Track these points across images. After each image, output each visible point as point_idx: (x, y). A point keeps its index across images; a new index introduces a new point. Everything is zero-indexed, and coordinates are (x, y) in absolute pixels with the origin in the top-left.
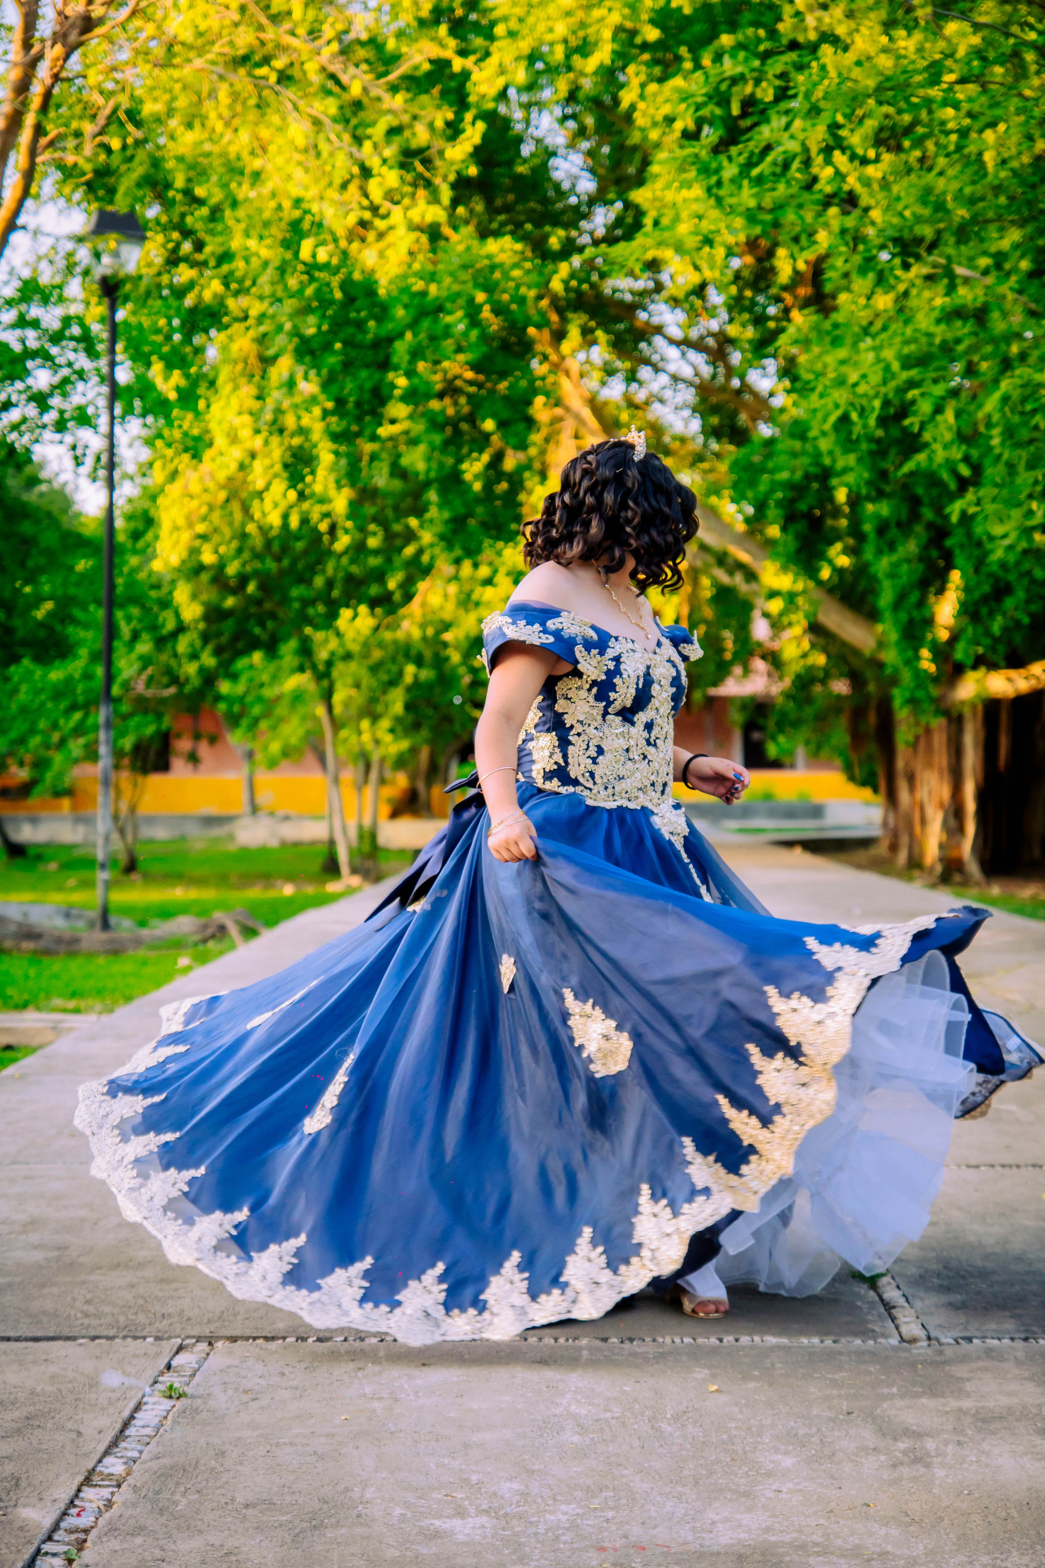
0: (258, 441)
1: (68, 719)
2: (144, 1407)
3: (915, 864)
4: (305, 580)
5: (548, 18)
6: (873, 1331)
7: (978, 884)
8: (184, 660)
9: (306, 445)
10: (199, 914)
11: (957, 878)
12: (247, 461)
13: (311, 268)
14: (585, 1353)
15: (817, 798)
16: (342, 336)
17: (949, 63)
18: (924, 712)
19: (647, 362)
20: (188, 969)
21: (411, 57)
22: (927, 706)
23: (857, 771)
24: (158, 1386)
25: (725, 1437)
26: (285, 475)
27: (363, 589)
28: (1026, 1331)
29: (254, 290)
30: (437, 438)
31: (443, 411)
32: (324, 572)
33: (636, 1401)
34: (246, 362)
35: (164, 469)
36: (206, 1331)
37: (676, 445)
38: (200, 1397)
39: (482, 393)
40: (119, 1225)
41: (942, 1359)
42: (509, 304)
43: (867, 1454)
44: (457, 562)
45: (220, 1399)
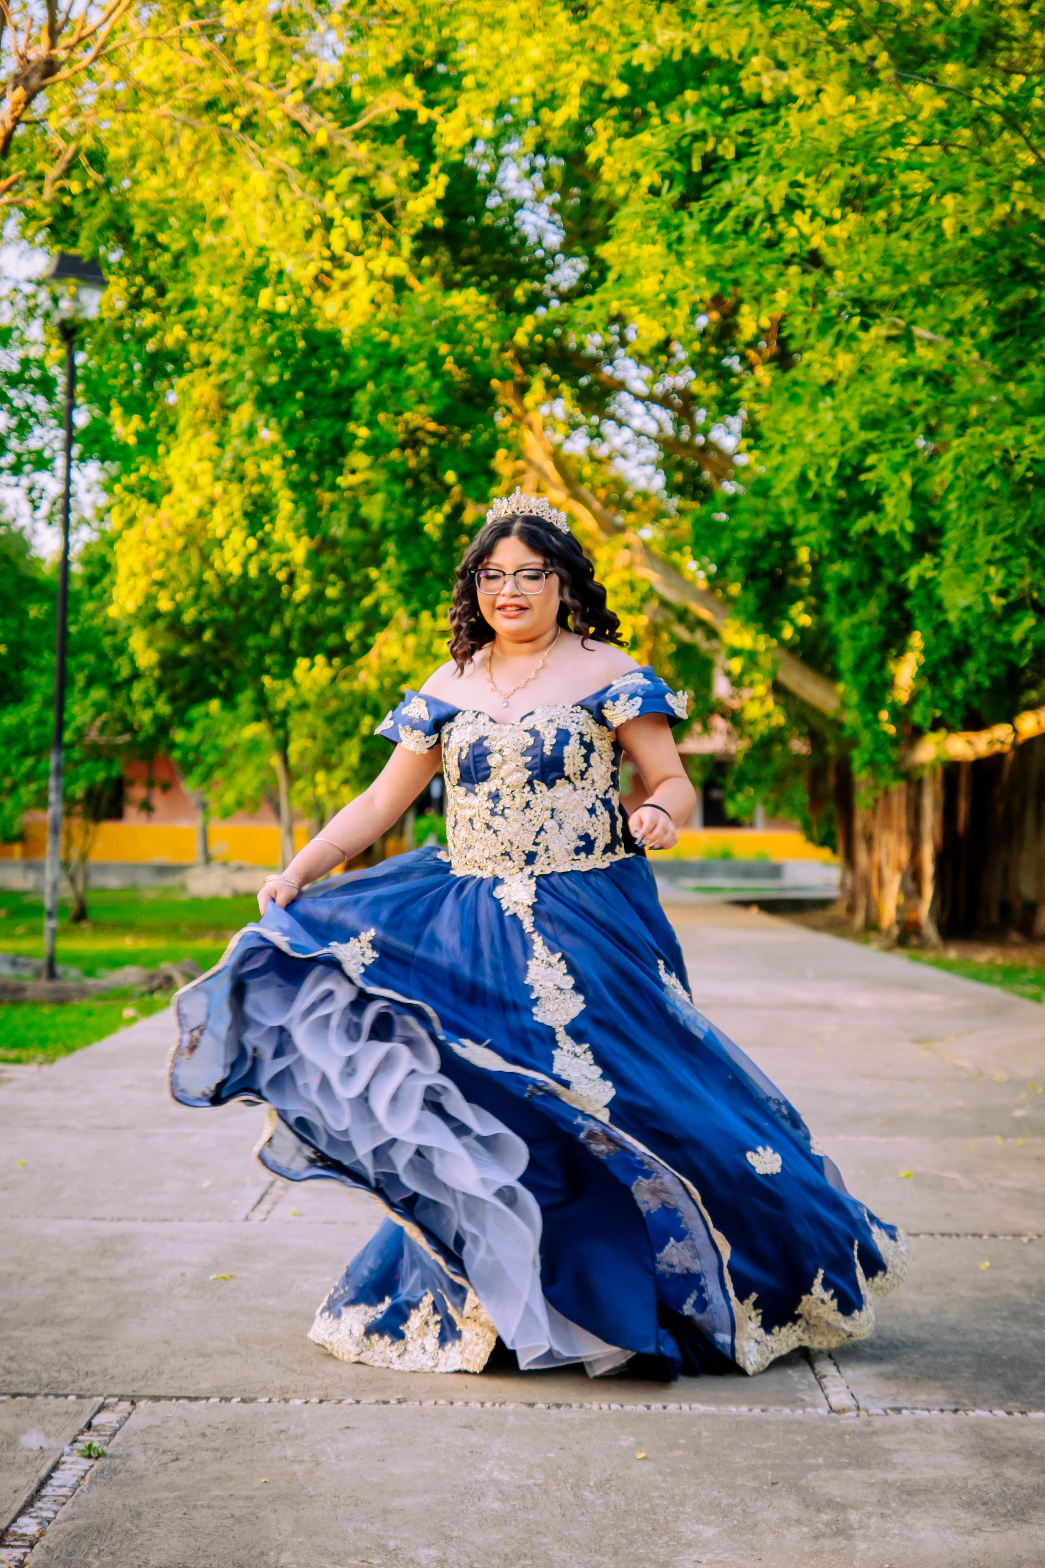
0: (218, 488)
1: (20, 764)
2: (62, 1467)
3: (872, 926)
4: (262, 630)
5: (517, 72)
6: (802, 1400)
7: (934, 947)
8: (138, 708)
9: (266, 494)
10: (146, 966)
11: (914, 941)
12: (207, 508)
13: (272, 318)
14: (511, 1419)
15: (775, 858)
16: (304, 384)
17: (913, 125)
18: (883, 774)
19: (612, 417)
20: (133, 1020)
21: (377, 106)
22: (886, 767)
23: (815, 832)
24: (78, 1446)
25: (647, 1506)
26: (244, 523)
27: (320, 639)
28: (957, 1403)
29: (217, 336)
30: (398, 489)
31: (404, 463)
32: (282, 621)
33: (559, 1468)
34: (207, 408)
35: (122, 514)
36: (128, 1390)
37: (638, 501)
38: (119, 1457)
39: (444, 445)
40: (47, 1280)
41: (871, 1429)
42: (472, 356)
43: (790, 1525)
44: (415, 614)
45: (140, 1460)
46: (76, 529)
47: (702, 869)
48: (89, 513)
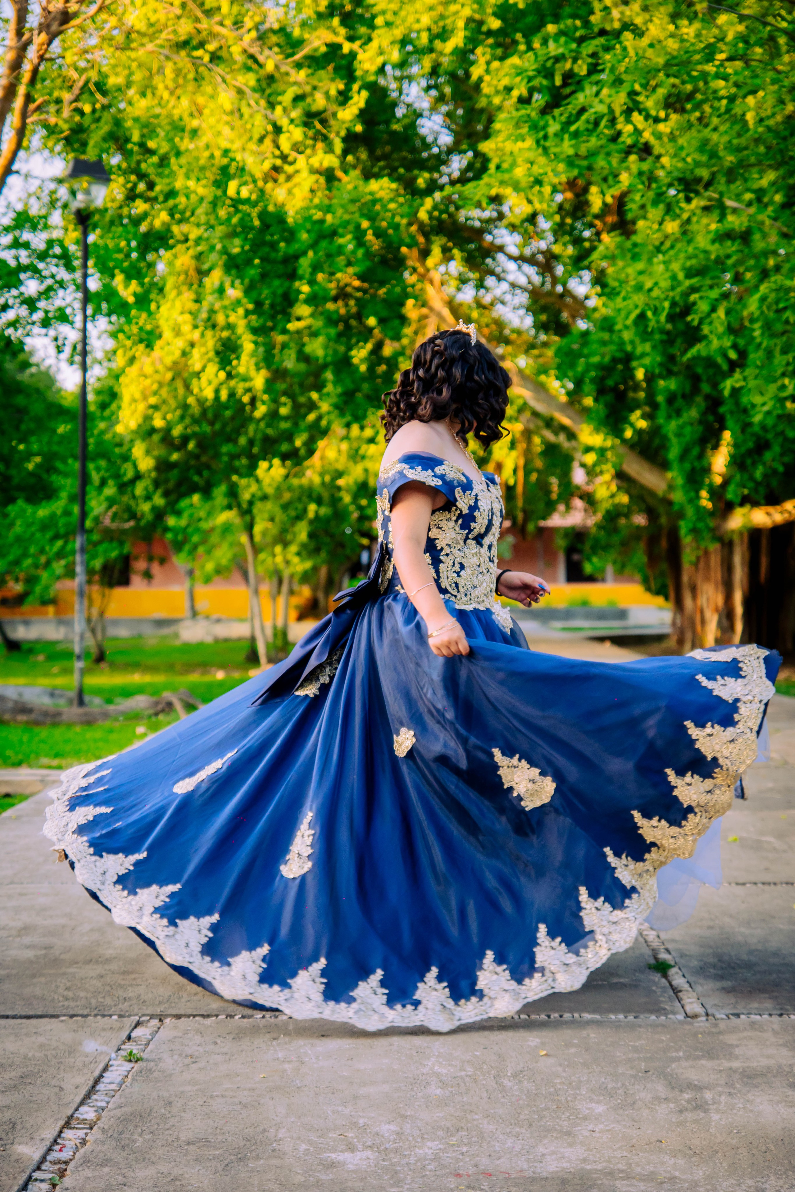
0: (196, 334)
1: (52, 545)
2: (110, 1069)
4: (232, 439)
5: (416, 12)
6: (665, 1009)
8: (140, 501)
9: (233, 337)
10: (152, 694)
12: (188, 349)
13: (236, 203)
15: (622, 604)
16: (260, 254)
17: (720, 45)
18: (703, 538)
19: (492, 273)
21: (312, 42)
22: (706, 534)
23: (652, 583)
24: (121, 1052)
25: (552, 1090)
26: (217, 359)
27: (276, 446)
28: (781, 1009)
29: (192, 219)
30: (333, 331)
31: (337, 311)
32: (246, 433)
33: (484, 1062)
34: (187, 274)
35: (124, 355)
36: (158, 1010)
37: (514, 336)
38: (153, 1061)
39: (367, 296)
40: (92, 930)
41: (717, 1030)
42: (386, 229)
43: (660, 1103)
44: (348, 425)
45: (168, 1063)
46: (92, 367)
47: (567, 614)
48: (99, 355)
